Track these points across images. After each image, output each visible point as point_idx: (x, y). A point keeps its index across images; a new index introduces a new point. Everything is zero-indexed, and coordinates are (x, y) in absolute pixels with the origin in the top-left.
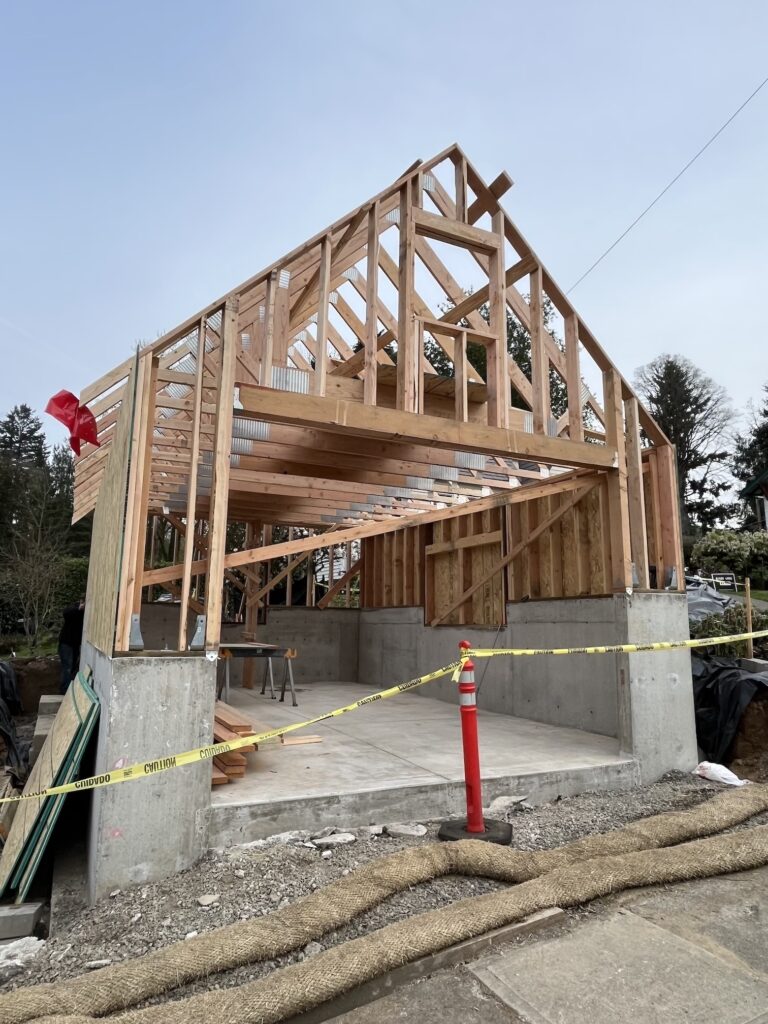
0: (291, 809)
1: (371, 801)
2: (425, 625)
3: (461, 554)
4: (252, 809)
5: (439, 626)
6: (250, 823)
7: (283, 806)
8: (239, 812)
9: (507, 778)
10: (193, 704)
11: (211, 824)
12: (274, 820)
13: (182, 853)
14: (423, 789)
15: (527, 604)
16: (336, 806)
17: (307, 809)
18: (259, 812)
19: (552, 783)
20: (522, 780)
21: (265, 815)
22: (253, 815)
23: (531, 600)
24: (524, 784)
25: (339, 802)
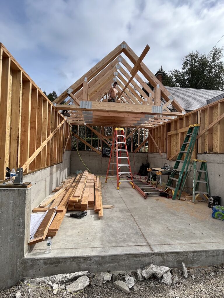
0: (65, 262)
1: (108, 260)
2: (167, 160)
3: (180, 135)
4: (45, 261)
5: (171, 160)
6: (44, 267)
7: (61, 260)
8: (38, 261)
9: (186, 252)
10: (14, 211)
11: (25, 267)
12: (57, 266)
13: (11, 278)
14: (137, 256)
15: (207, 155)
16: (89, 261)
17: (74, 262)
18: (49, 262)
19: (213, 256)
20: (195, 254)
21: (52, 264)
22: (46, 264)
23: (208, 153)
24: (196, 256)
25: (90, 260)
